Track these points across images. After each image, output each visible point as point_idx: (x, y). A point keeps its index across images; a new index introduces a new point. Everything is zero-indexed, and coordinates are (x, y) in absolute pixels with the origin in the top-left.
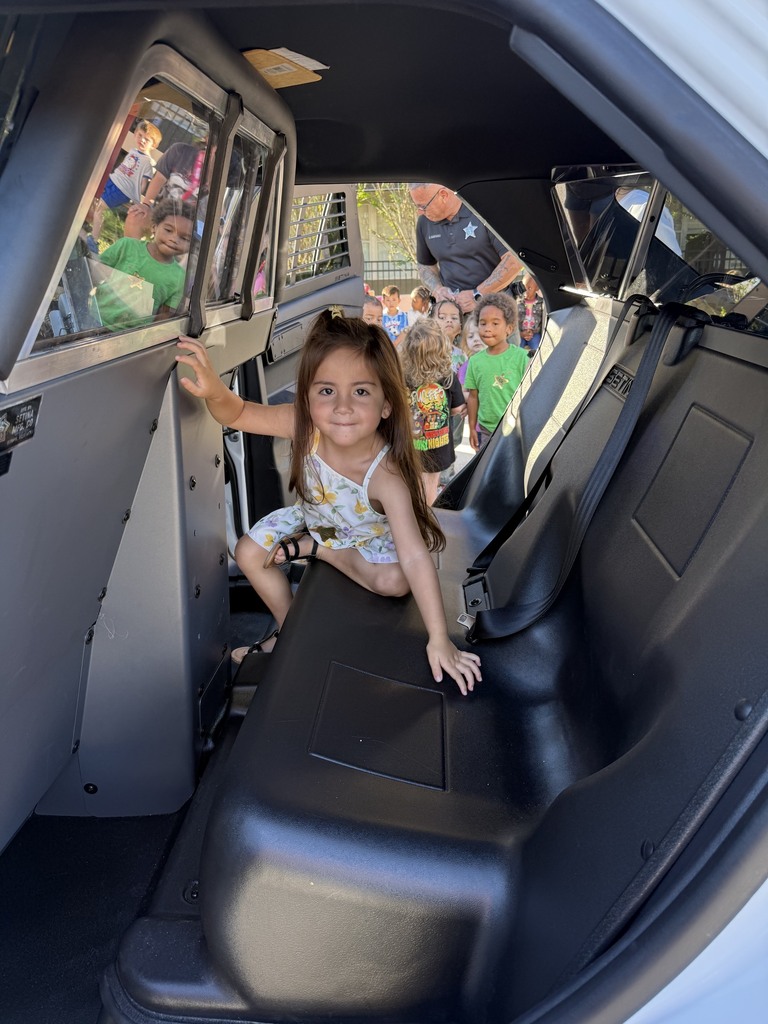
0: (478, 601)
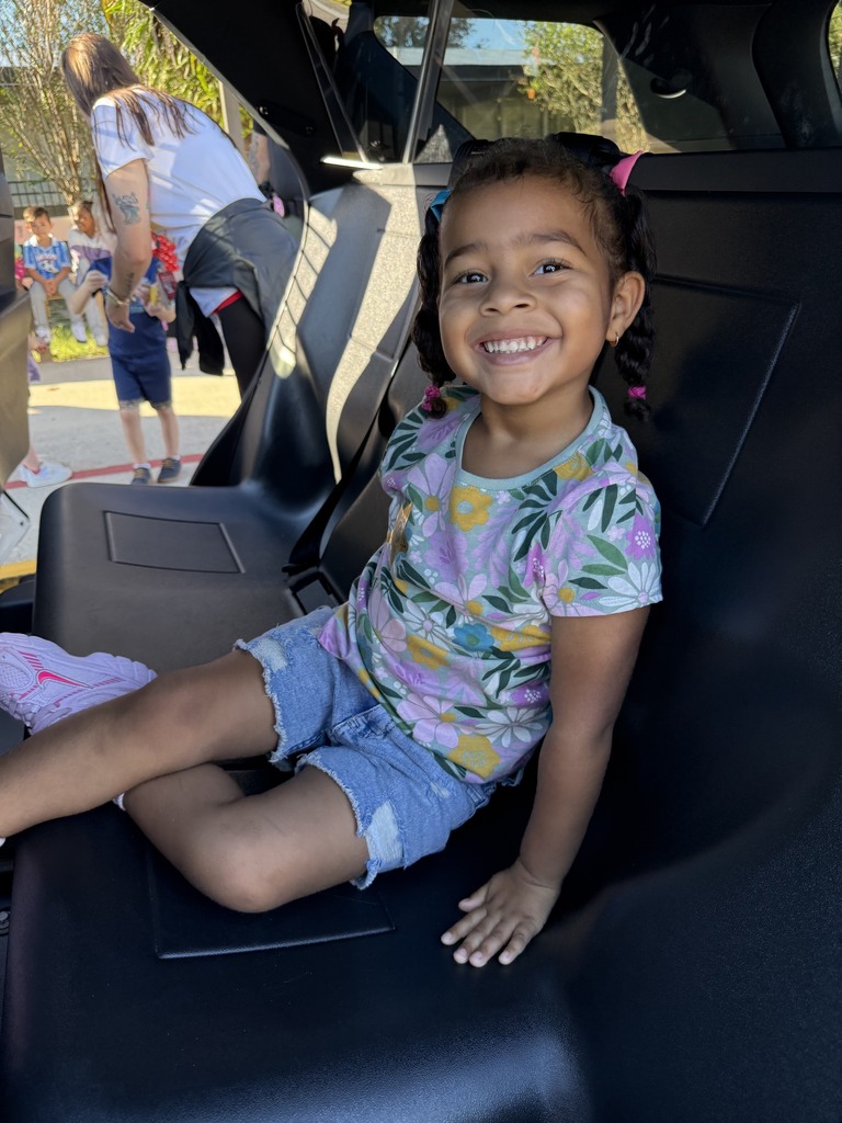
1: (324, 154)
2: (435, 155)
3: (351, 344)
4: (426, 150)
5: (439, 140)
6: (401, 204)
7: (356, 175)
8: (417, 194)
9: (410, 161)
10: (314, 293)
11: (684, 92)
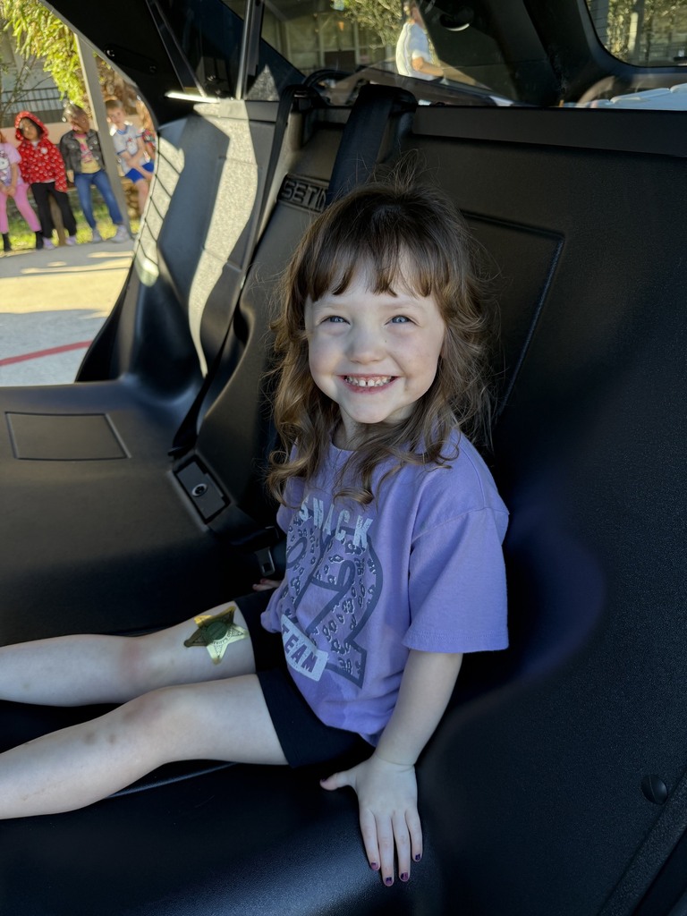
0: (202, 488)
1: (168, 90)
2: (263, 90)
3: (205, 256)
4: (255, 86)
5: (266, 78)
6: (238, 136)
7: (196, 108)
8: (251, 127)
9: (242, 97)
10: (169, 213)
11: (467, 26)
